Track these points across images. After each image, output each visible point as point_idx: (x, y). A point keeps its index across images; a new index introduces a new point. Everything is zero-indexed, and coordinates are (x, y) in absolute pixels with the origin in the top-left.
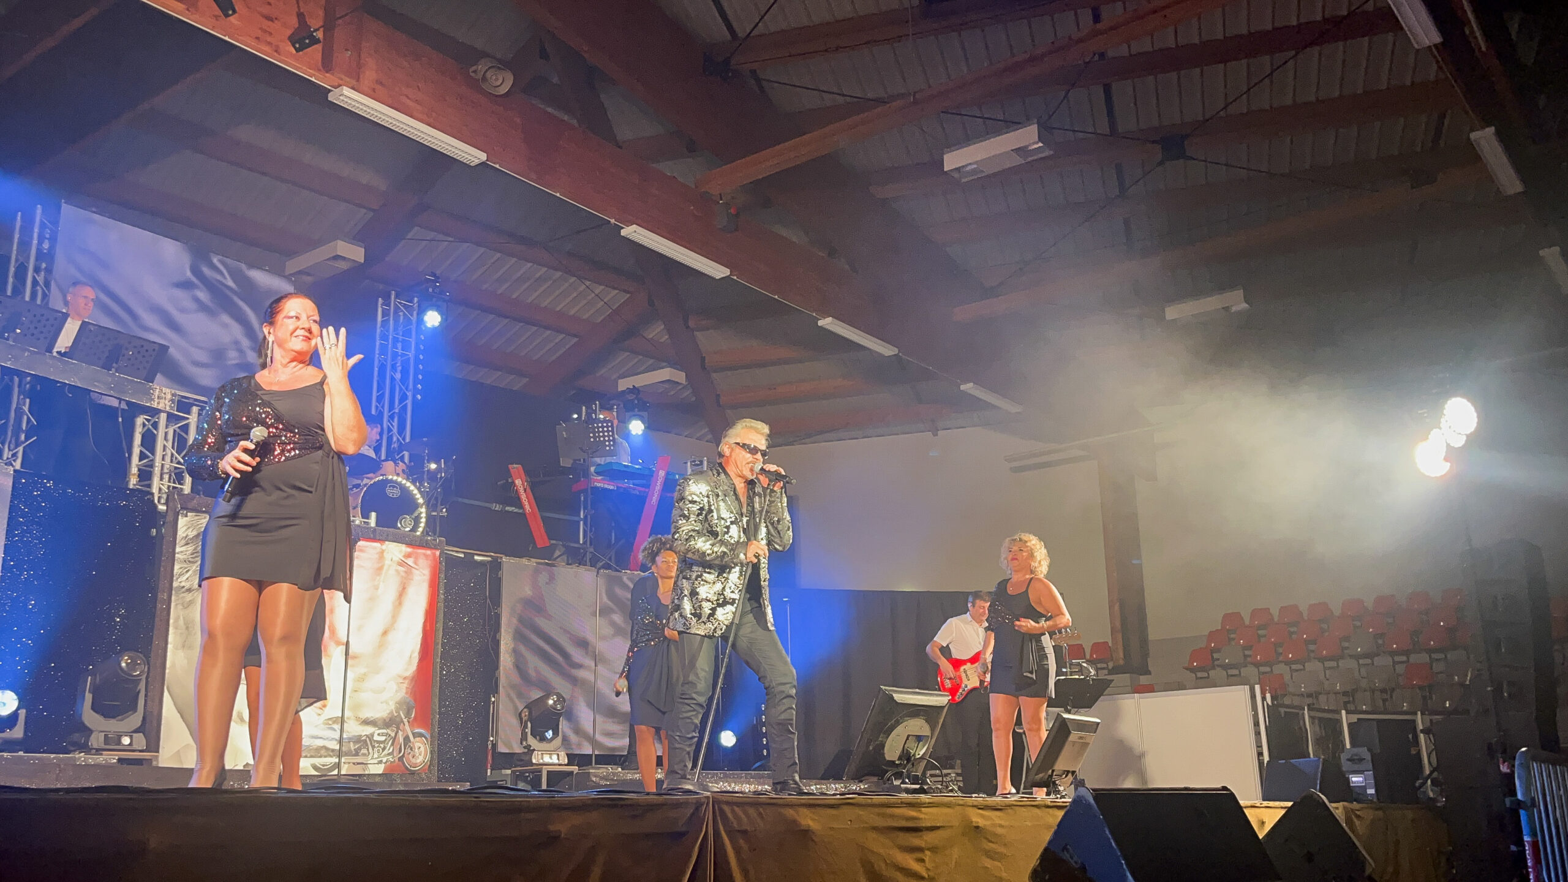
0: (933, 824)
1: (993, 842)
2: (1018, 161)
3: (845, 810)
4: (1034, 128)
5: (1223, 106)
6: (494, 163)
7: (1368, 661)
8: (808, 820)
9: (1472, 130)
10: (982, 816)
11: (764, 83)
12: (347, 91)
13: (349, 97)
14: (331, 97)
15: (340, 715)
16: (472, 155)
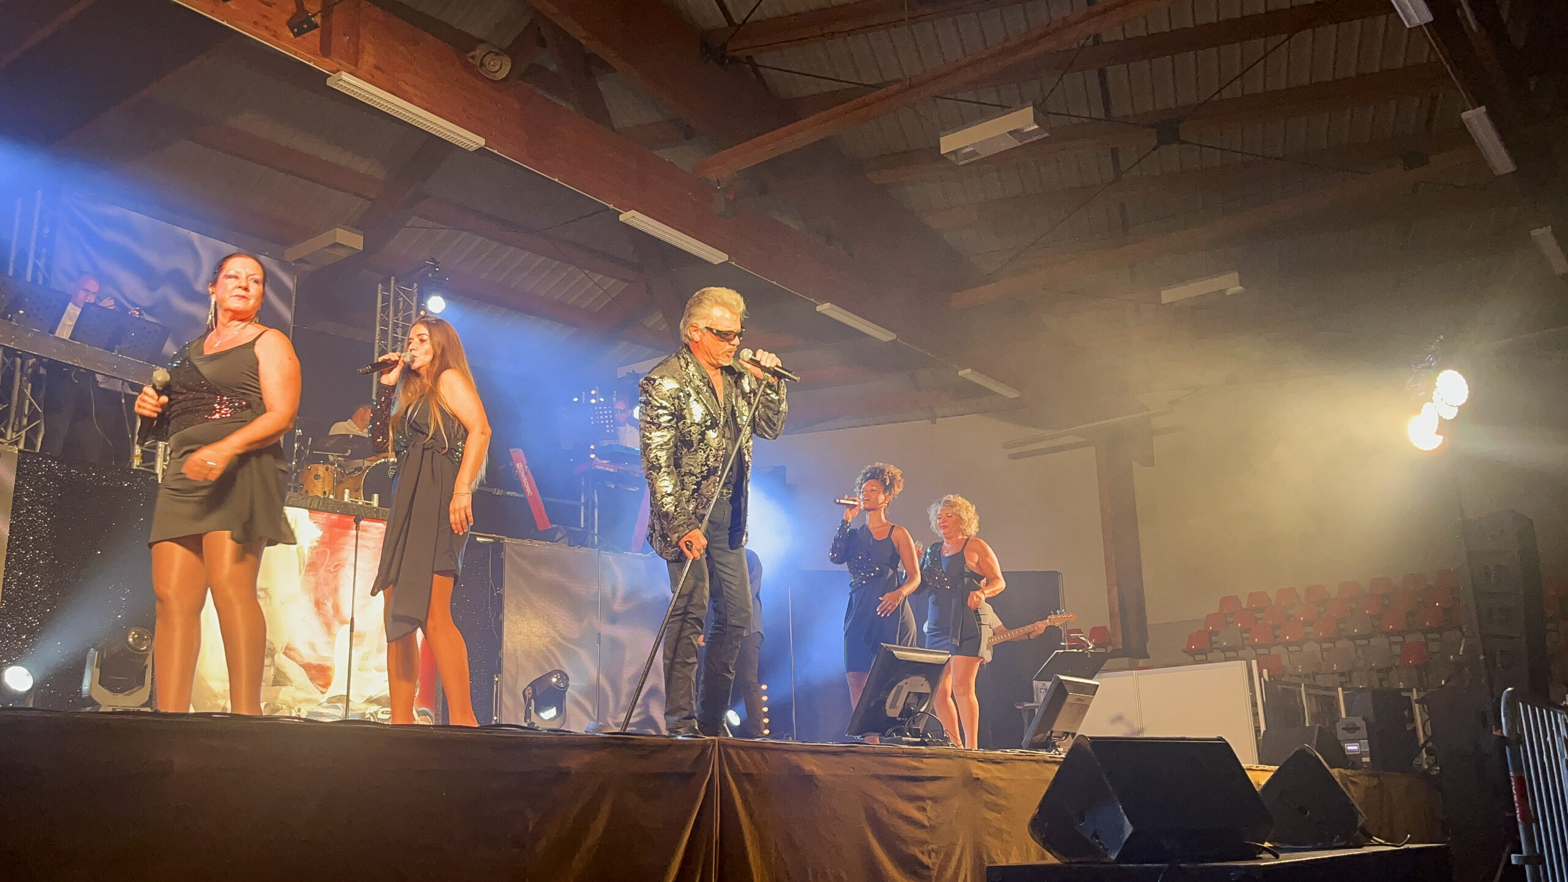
0: (935, 774)
1: (992, 794)
2: (1015, 143)
3: (848, 758)
4: (1029, 111)
5: (1217, 89)
6: (493, 149)
7: (1365, 642)
8: (811, 765)
9: (1464, 110)
10: (982, 769)
11: (761, 70)
12: (345, 76)
13: (348, 82)
14: (330, 82)
15: (345, 693)
16: (471, 140)
